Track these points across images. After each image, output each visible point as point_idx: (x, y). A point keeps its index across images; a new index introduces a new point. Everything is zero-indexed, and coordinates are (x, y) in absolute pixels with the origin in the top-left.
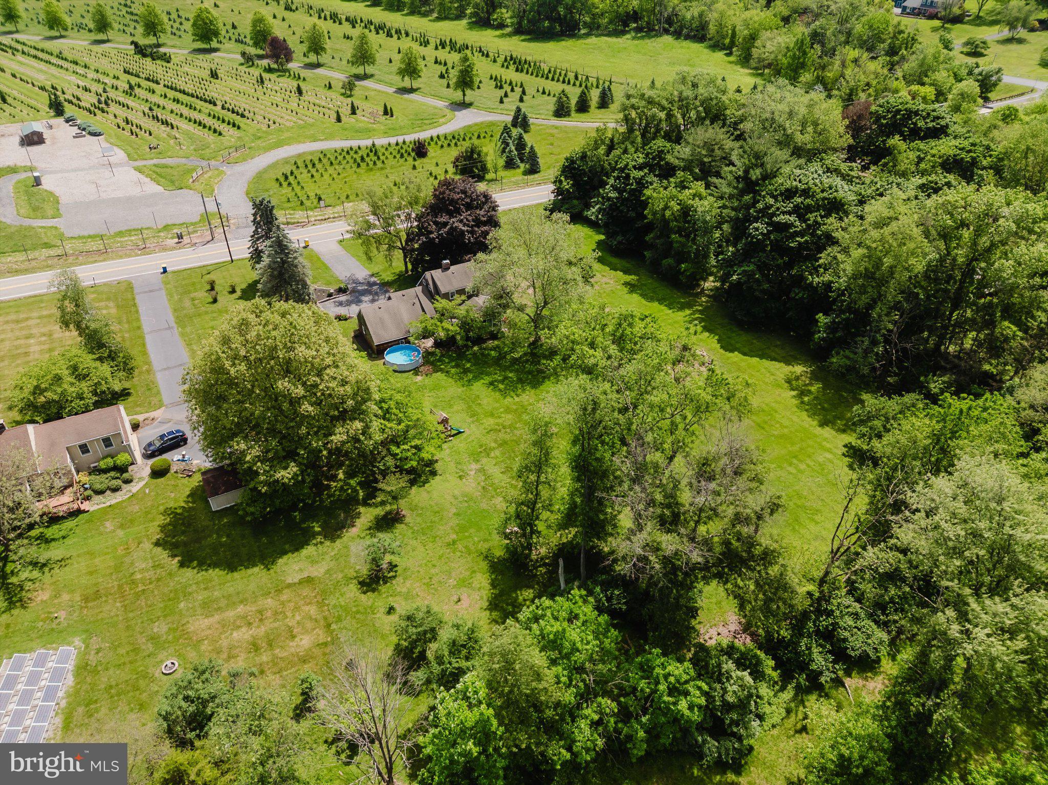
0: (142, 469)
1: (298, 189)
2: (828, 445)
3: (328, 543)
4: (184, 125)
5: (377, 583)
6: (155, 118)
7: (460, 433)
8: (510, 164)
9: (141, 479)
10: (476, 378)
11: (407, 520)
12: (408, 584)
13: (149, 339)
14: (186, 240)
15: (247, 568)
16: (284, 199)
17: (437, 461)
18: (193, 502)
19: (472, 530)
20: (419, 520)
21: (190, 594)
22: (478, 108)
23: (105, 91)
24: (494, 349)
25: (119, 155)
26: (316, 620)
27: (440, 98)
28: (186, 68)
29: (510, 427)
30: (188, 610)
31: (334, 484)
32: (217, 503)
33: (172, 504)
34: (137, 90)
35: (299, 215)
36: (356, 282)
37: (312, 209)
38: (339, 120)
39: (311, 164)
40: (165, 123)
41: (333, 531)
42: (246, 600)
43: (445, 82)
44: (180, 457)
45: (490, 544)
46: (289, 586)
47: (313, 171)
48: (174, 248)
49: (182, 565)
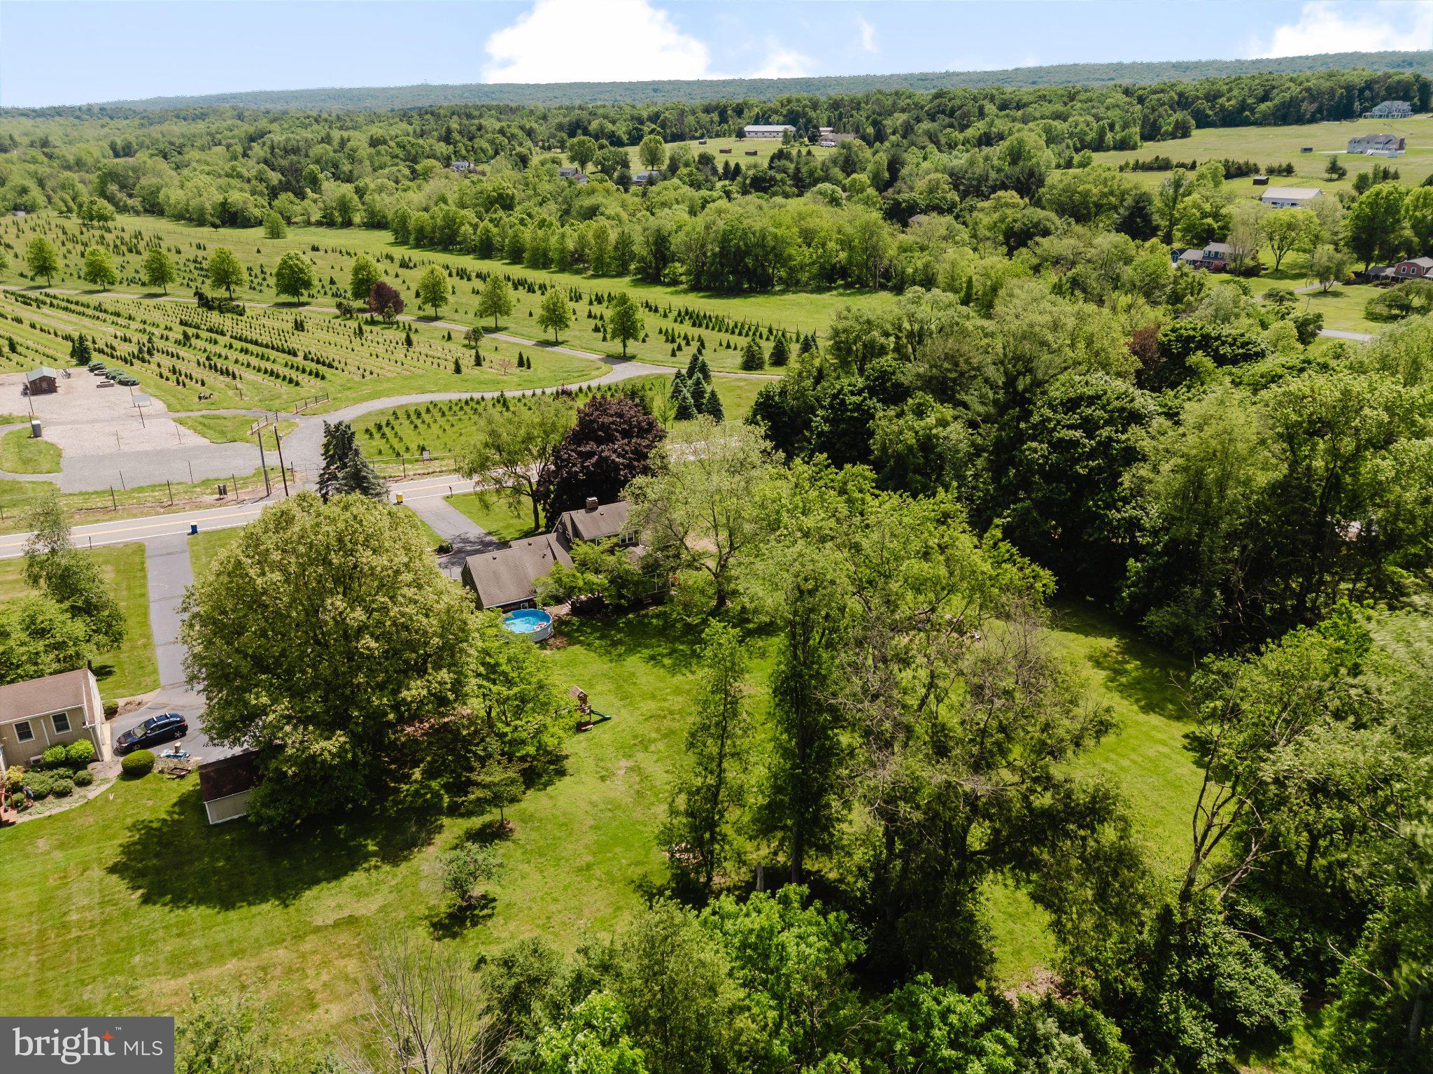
0: (109, 767)
1: (394, 442)
2: (1159, 736)
3: (387, 868)
4: (250, 375)
5: (462, 924)
6: (214, 368)
7: (605, 719)
8: (683, 414)
9: (105, 780)
10: (630, 651)
11: (516, 835)
12: (512, 926)
13: (153, 608)
14: (231, 495)
15: (250, 904)
16: (374, 451)
17: (567, 757)
18: (180, 814)
19: (618, 850)
20: (534, 835)
21: (153, 942)
22: (643, 361)
23: (150, 341)
24: (657, 616)
25: (158, 405)
26: (356, 981)
27: (594, 351)
28: (264, 321)
29: (680, 713)
30: (144, 967)
31: (405, 787)
32: (217, 813)
33: (146, 816)
34: (193, 341)
35: (395, 469)
36: (466, 541)
37: (410, 462)
38: (458, 370)
39: (416, 416)
40: (226, 373)
41: (396, 851)
42: (243, 951)
43: (601, 335)
44: (172, 752)
45: (647, 868)
46: (318, 930)
47: (418, 422)
48: (213, 506)
49: (146, 900)
